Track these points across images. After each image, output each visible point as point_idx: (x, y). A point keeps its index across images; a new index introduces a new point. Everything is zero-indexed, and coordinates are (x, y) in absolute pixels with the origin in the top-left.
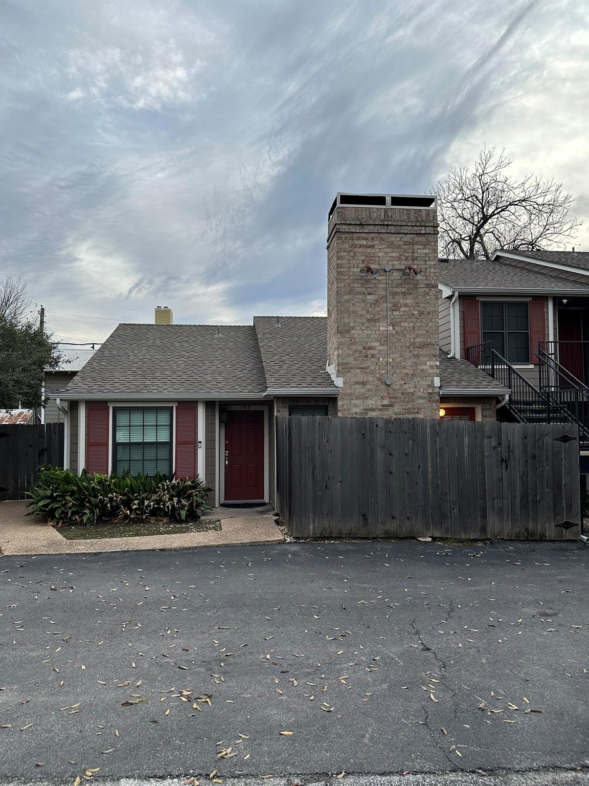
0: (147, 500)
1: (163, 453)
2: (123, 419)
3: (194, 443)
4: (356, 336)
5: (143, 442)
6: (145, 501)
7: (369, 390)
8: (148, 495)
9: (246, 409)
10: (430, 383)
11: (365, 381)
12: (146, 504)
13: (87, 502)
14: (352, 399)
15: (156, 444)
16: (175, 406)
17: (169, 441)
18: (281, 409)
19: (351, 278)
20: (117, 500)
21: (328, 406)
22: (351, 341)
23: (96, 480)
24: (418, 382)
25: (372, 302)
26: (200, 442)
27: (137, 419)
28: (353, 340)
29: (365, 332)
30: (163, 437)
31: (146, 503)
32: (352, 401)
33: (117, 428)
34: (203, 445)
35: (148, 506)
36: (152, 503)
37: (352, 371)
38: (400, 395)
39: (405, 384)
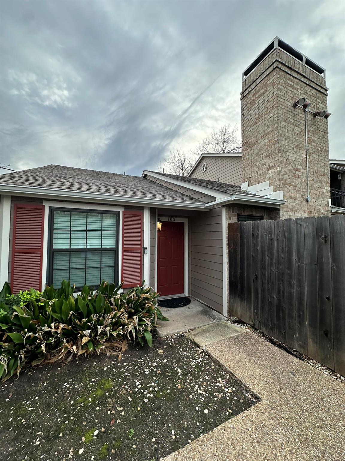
0: (100, 325)
1: (108, 261)
2: (61, 222)
3: (141, 249)
4: (290, 157)
5: (86, 249)
6: (98, 326)
7: (297, 204)
8: (100, 316)
9: (172, 221)
10: (326, 203)
11: (295, 196)
12: (99, 331)
13: (5, 341)
14: (288, 211)
15: (101, 251)
16: (121, 210)
17: (114, 247)
18: (232, 217)
19: (286, 109)
20: (56, 332)
21: (263, 216)
22: (287, 161)
23: (22, 303)
24: (322, 201)
25: (298, 132)
26: (146, 248)
27: (79, 222)
28: (288, 161)
29: (295, 155)
30: (108, 243)
31: (100, 329)
32: (288, 213)
33: (54, 232)
34: (148, 251)
35: (104, 333)
36: (108, 329)
37: (288, 187)
38: (313, 211)
39: (315, 202)
